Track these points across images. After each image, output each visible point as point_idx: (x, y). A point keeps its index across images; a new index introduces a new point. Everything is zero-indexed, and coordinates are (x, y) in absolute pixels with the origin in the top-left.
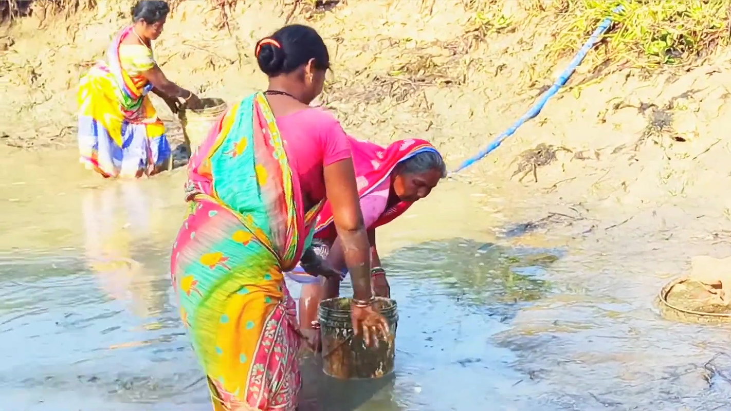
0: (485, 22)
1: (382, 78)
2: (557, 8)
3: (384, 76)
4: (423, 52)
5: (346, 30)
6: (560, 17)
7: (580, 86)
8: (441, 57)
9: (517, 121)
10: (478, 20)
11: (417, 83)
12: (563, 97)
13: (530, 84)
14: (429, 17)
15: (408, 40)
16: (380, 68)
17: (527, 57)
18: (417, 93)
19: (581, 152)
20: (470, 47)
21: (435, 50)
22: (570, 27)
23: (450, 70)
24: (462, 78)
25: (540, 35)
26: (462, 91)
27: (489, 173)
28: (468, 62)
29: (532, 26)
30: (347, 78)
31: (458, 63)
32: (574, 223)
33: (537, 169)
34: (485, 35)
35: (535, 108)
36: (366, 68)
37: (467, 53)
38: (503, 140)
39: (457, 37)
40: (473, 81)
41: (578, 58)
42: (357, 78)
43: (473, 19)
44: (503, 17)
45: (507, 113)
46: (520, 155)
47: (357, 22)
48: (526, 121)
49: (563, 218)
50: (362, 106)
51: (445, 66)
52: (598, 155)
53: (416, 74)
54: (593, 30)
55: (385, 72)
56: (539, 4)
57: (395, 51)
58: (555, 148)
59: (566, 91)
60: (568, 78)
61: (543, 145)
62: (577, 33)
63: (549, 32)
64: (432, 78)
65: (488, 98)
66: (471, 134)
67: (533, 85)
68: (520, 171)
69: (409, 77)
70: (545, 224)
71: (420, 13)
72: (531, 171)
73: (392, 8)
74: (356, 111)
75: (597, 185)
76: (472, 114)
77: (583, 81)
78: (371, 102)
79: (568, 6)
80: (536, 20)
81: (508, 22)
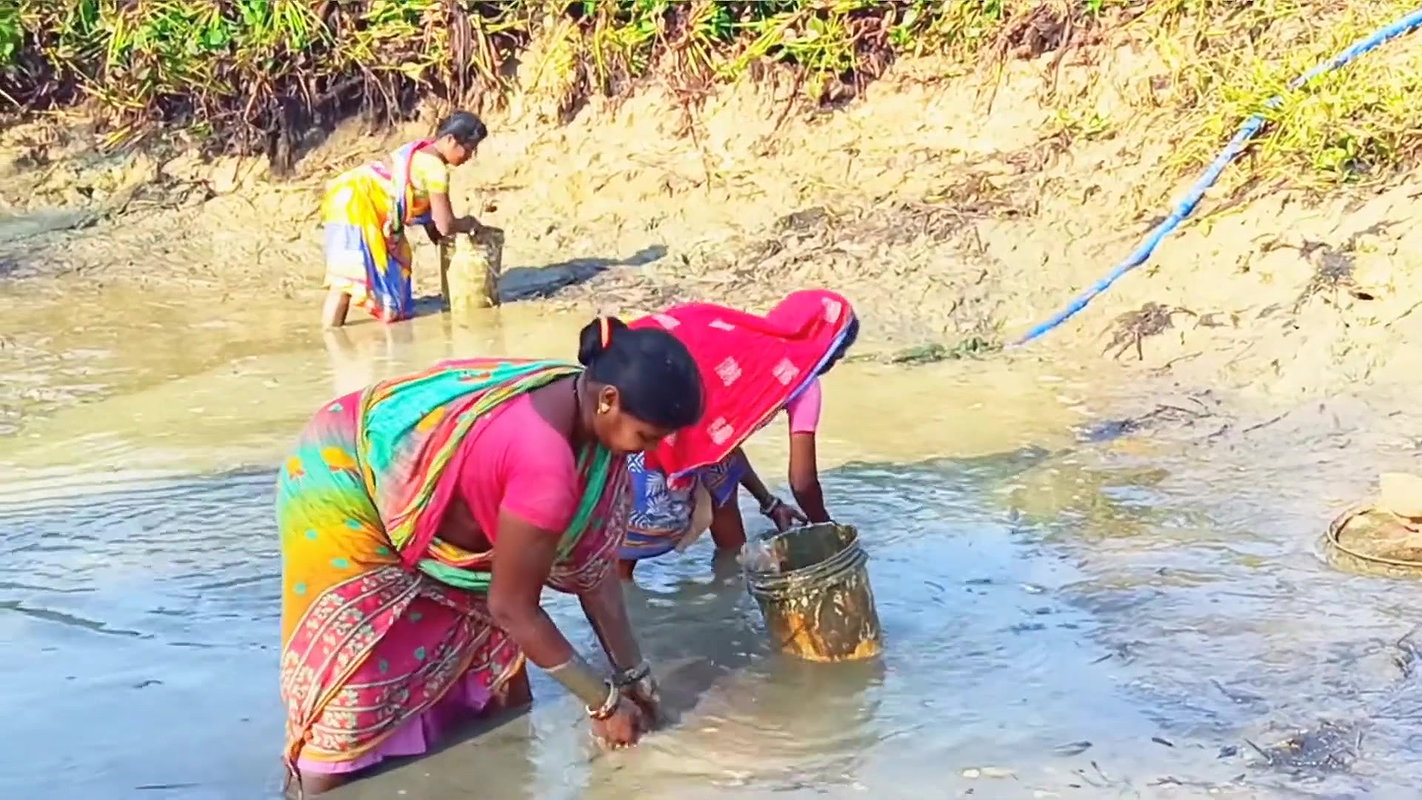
0: (1068, 124)
1: (913, 206)
2: (1179, 102)
3: (917, 203)
4: (975, 169)
5: (865, 138)
6: (1183, 115)
7: (1211, 217)
8: (1002, 175)
9: (1113, 270)
10: (1059, 120)
11: (966, 214)
12: (1184, 233)
13: (1135, 214)
14: (986, 118)
15: (953, 152)
16: (912, 191)
17: (1132, 175)
18: (965, 229)
19: (1210, 316)
20: (1046, 161)
21: (993, 166)
22: (1198, 130)
23: (1016, 195)
24: (1033, 206)
25: (1152, 141)
26: (1032, 226)
27: (1070, 346)
28: (1042, 183)
29: (1141, 129)
30: (862, 205)
31: (1027, 184)
32: (1197, 421)
33: (1144, 340)
34: (1069, 143)
35: (1142, 249)
36: (891, 193)
37: (1041, 169)
38: (1092, 297)
39: (1028, 147)
40: (1049, 211)
41: (1209, 176)
42: (878, 206)
43: (1050, 121)
44: (1096, 117)
45: (1098, 258)
46: (1116, 319)
47: (879, 126)
48: (1127, 269)
49: (1179, 413)
50: (884, 247)
51: (1008, 189)
52: (1235, 320)
53: (964, 200)
54: (1234, 134)
55: (918, 197)
56: (1151, 97)
57: (935, 168)
58: (1170, 309)
59: (1190, 224)
60: (1194, 206)
61: (1152, 304)
62: (1209, 138)
63: (1166, 139)
64: (987, 206)
65: (1071, 235)
66: (1043, 288)
67: (1140, 216)
68: (1116, 342)
69: (955, 204)
70: (1151, 422)
71: (974, 112)
72: (1132, 342)
73: (932, 104)
74: (874, 255)
75: (1234, 365)
76: (1046, 260)
77: (1216, 210)
78: (896, 242)
79: (1196, 99)
80: (1146, 120)
81: (1104, 123)
